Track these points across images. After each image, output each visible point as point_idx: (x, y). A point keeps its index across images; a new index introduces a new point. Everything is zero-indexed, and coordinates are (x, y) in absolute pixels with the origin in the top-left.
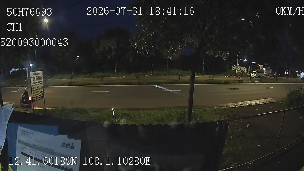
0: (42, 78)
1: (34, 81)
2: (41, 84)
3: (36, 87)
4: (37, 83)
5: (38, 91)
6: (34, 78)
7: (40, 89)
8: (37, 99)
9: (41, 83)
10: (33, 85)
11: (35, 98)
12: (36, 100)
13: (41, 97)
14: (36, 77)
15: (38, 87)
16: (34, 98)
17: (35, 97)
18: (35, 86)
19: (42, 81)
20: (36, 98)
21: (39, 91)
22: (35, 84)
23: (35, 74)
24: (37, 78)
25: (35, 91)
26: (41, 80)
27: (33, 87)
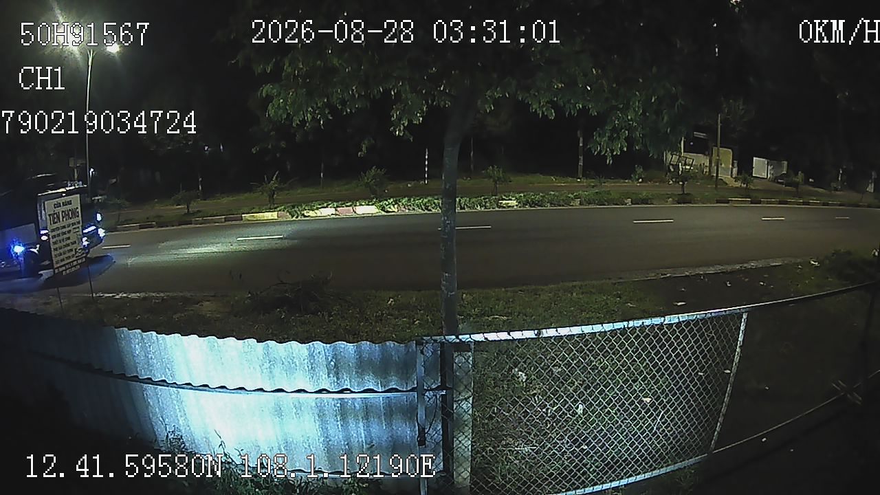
0: (78, 212)
1: (56, 223)
2: (77, 230)
3: (63, 239)
4: (64, 227)
5: (69, 248)
6: (55, 216)
7: (75, 242)
8: (68, 271)
9: (78, 227)
10: (55, 236)
11: (61, 269)
12: (64, 272)
13: (79, 264)
14: (63, 212)
15: (69, 238)
16: (58, 268)
17: (61, 267)
18: (59, 235)
19: (79, 223)
20: (64, 268)
21: (71, 250)
22: (60, 231)
23: (58, 205)
24: (66, 215)
25: (61, 251)
26: (76, 220)
27: (55, 240)
